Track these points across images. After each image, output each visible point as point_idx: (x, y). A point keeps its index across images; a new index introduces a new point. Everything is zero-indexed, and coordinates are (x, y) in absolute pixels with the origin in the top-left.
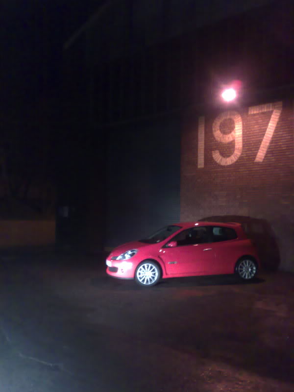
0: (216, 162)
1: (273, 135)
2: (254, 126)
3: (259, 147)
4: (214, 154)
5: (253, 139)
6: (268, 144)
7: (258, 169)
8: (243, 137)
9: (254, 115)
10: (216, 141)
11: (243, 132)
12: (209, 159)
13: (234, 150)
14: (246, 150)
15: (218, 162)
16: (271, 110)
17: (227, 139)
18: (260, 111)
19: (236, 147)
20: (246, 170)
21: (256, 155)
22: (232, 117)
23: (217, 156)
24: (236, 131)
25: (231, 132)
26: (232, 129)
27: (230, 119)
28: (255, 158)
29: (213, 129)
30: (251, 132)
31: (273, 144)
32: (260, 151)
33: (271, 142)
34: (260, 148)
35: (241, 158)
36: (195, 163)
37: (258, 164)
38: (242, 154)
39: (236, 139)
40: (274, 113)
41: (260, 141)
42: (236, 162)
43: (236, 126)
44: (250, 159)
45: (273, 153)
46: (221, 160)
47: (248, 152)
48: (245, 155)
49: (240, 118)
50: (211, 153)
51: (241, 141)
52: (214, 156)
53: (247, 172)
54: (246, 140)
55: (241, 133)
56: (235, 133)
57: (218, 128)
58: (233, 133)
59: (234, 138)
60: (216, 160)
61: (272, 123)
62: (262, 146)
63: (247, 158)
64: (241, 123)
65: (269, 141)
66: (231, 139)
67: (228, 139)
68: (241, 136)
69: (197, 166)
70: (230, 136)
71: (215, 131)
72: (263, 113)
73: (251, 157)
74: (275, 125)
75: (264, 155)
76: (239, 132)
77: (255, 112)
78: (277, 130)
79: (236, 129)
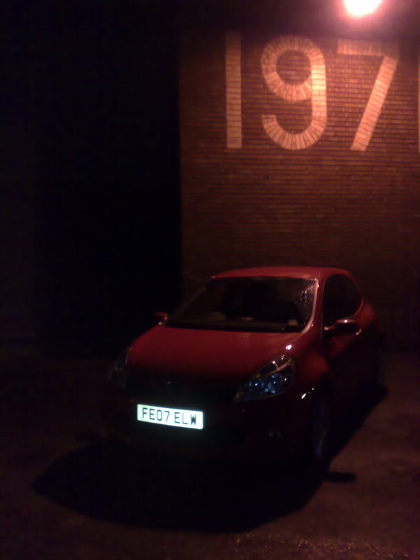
0: (270, 139)
1: (384, 104)
2: (349, 78)
3: (359, 123)
4: (265, 121)
5: (347, 105)
6: (375, 120)
7: (360, 163)
8: (328, 97)
9: (349, 57)
10: (270, 94)
11: (328, 87)
12: (253, 131)
13: (310, 121)
14: (333, 124)
15: (276, 140)
16: (379, 54)
17: (294, 93)
18: (360, 53)
19: (314, 114)
20: (333, 163)
21: (353, 137)
22: (305, 51)
23: (272, 127)
24: (314, 82)
25: (302, 81)
26: (305, 75)
27: (300, 54)
28: (352, 142)
29: (264, 67)
30: (343, 90)
31: (384, 121)
32: (360, 129)
33: (381, 117)
34: (361, 125)
35: (324, 139)
36: (221, 136)
37: (357, 153)
38: (326, 131)
39: (314, 98)
40: (384, 62)
41: (361, 111)
42: (316, 145)
43: (313, 71)
44: (341, 142)
45: (383, 138)
46: (283, 137)
47: (337, 129)
48: (333, 134)
49: (321, 56)
50: (260, 119)
51: (324, 104)
52: (265, 126)
53: (337, 168)
54: (333, 105)
55: (324, 88)
56: (311, 85)
57: (274, 66)
58: (306, 84)
59: (309, 94)
60: (271, 135)
61: (382, 81)
62: (363, 120)
63: (336, 139)
64: (323, 67)
65: (377, 115)
66: (304, 96)
67: (296, 93)
68: (324, 93)
69: (225, 143)
70: (301, 88)
71: (267, 72)
72: (366, 58)
73: (344, 139)
74: (387, 86)
75: (369, 139)
76: (321, 85)
77: (351, 52)
78: (390, 96)
79: (313, 76)
